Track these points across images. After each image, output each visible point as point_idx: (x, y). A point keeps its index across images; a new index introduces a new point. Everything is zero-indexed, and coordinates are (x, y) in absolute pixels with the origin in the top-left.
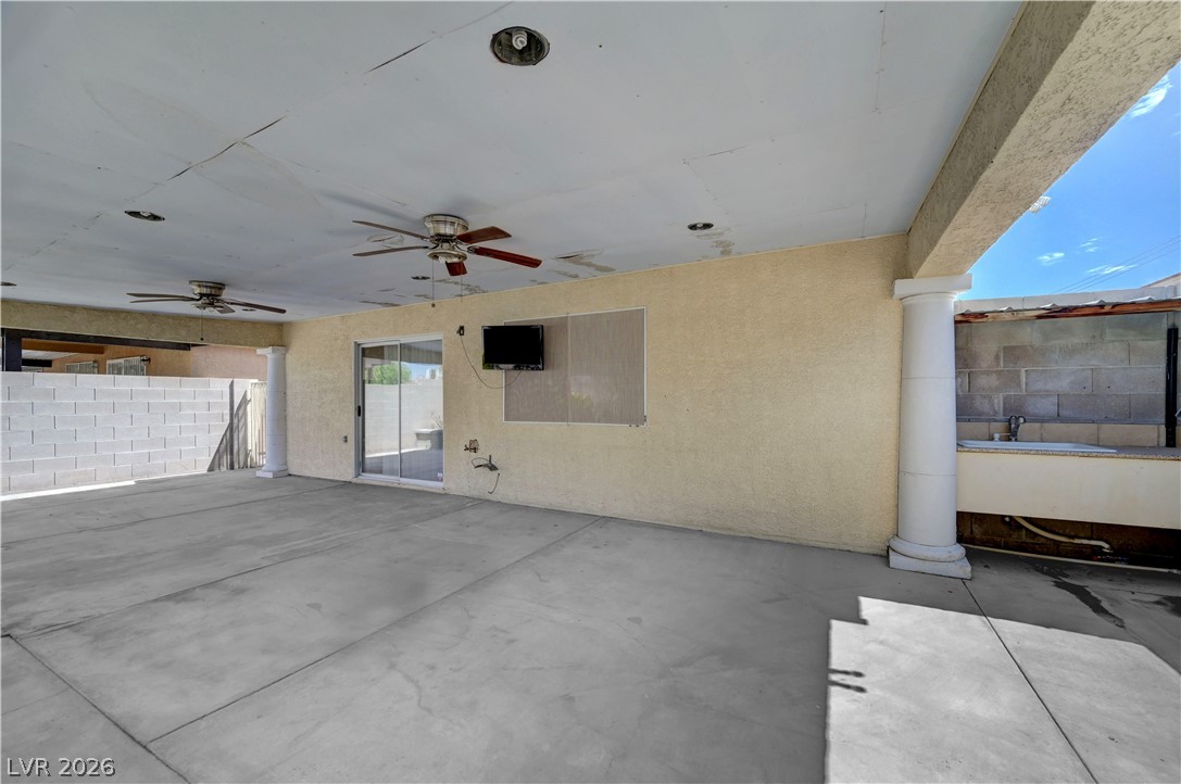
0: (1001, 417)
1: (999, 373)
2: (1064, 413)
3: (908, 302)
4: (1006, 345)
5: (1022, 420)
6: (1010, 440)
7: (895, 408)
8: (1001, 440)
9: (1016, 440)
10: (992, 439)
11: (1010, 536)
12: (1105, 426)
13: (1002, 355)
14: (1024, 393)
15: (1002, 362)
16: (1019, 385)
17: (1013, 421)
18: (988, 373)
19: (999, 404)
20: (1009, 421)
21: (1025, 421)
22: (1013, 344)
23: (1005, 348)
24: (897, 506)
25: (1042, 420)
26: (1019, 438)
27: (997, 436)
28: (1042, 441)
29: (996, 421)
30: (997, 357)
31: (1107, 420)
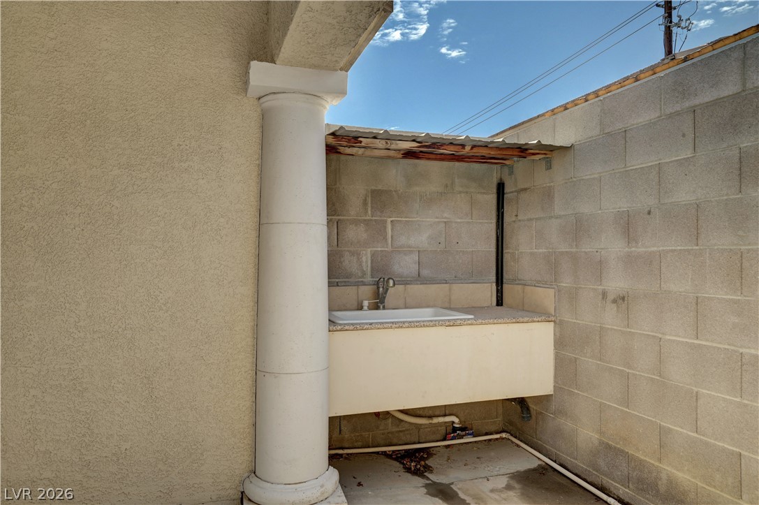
0: (368, 279)
1: (367, 223)
2: (425, 272)
3: (269, 102)
4: (373, 188)
5: (391, 282)
6: (377, 308)
7: (251, 271)
8: (370, 308)
9: (384, 308)
10: (360, 308)
11: (377, 427)
12: (455, 287)
13: (369, 200)
14: (389, 249)
15: (369, 209)
16: (385, 238)
17: (381, 285)
18: (356, 222)
19: (367, 262)
20: (377, 283)
21: (394, 284)
22: (380, 187)
23: (373, 192)
24: (255, 425)
25: (406, 283)
26: (386, 304)
27: (366, 303)
28: (406, 308)
29: (364, 284)
30: (365, 203)
31: (457, 280)
